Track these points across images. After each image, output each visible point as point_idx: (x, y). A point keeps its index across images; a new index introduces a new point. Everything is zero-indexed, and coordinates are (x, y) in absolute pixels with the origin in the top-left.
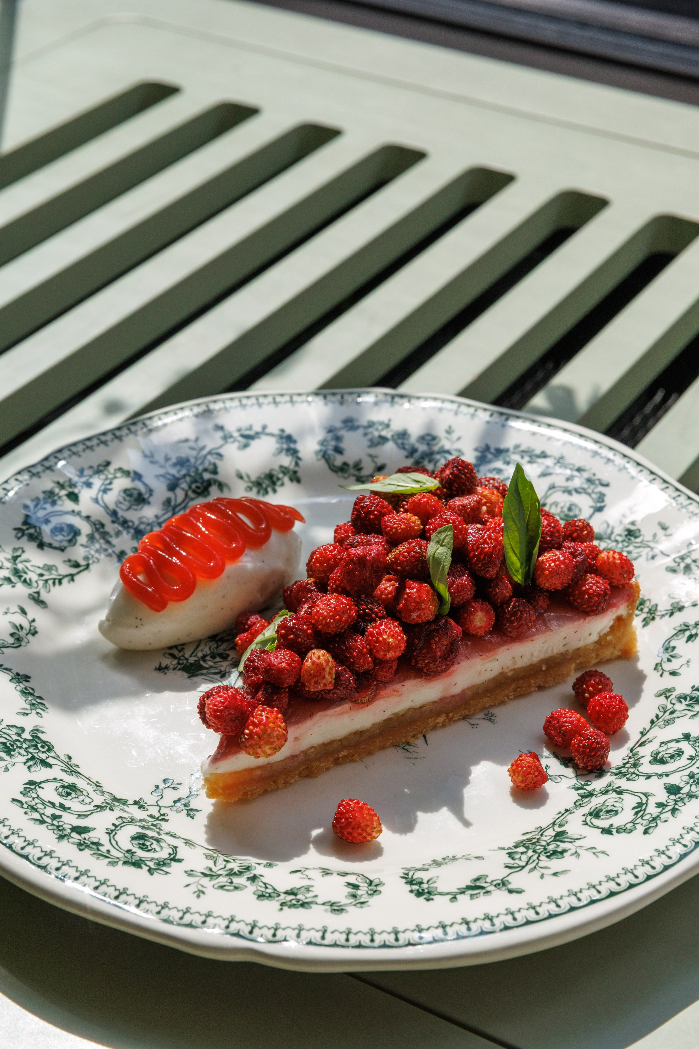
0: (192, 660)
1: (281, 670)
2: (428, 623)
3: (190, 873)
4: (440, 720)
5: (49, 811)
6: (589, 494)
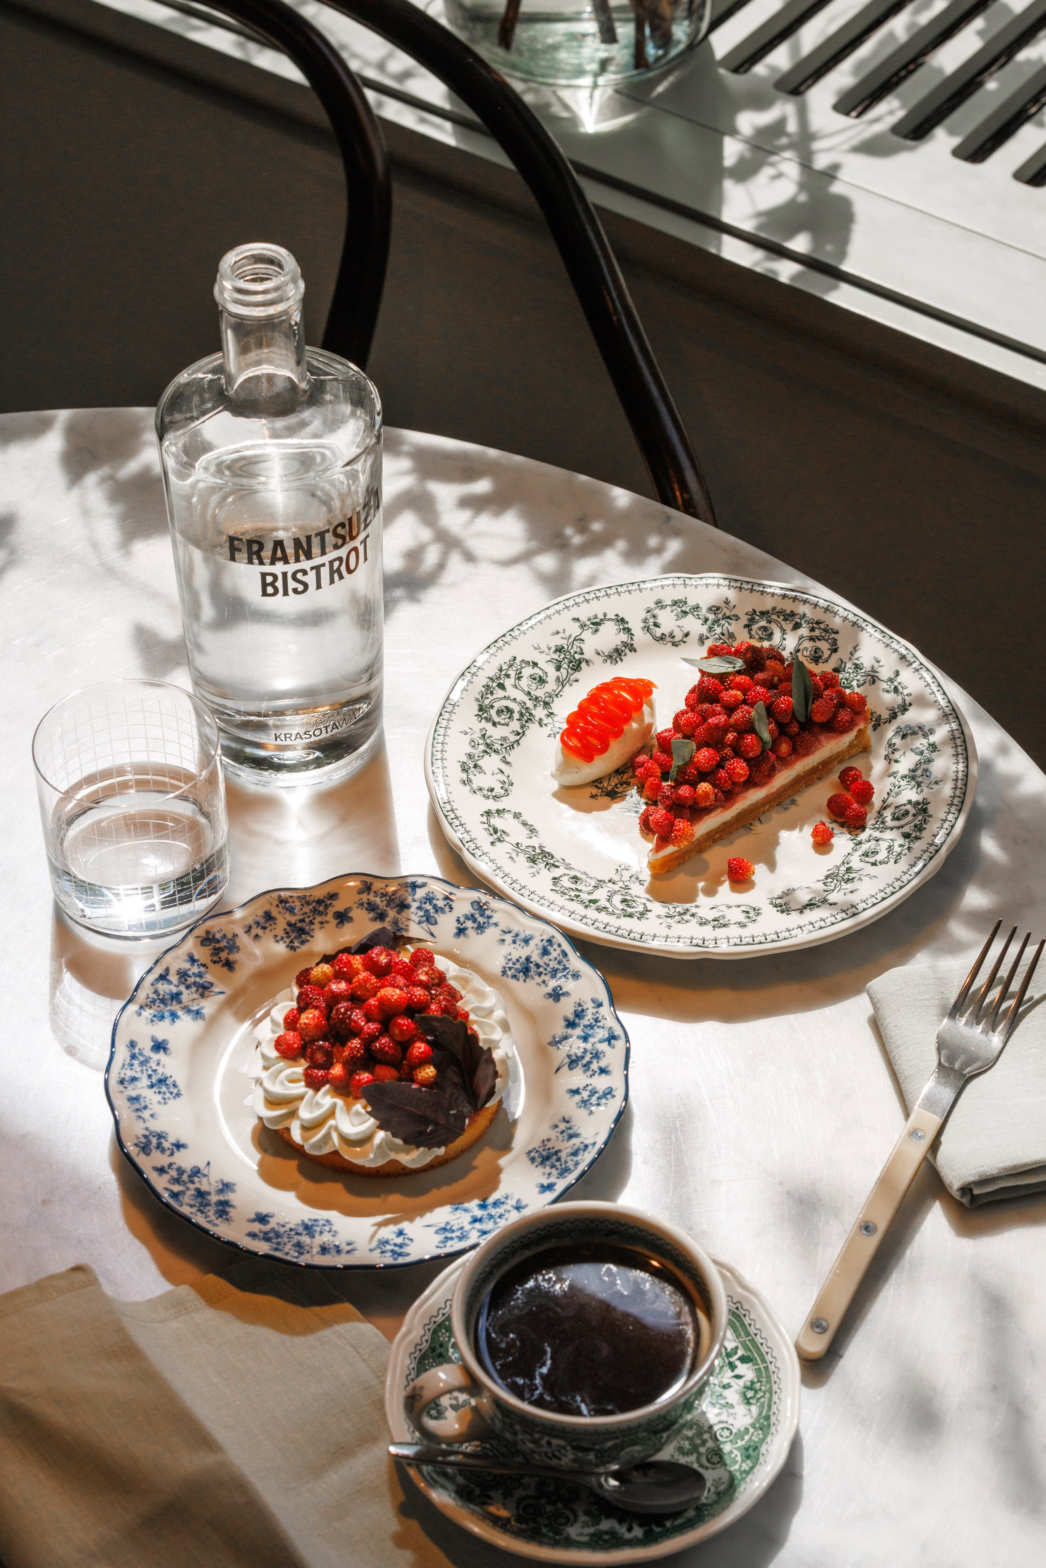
0: (610, 788)
1: (686, 798)
2: (758, 756)
3: (659, 917)
4: (767, 807)
5: (573, 893)
6: (825, 640)
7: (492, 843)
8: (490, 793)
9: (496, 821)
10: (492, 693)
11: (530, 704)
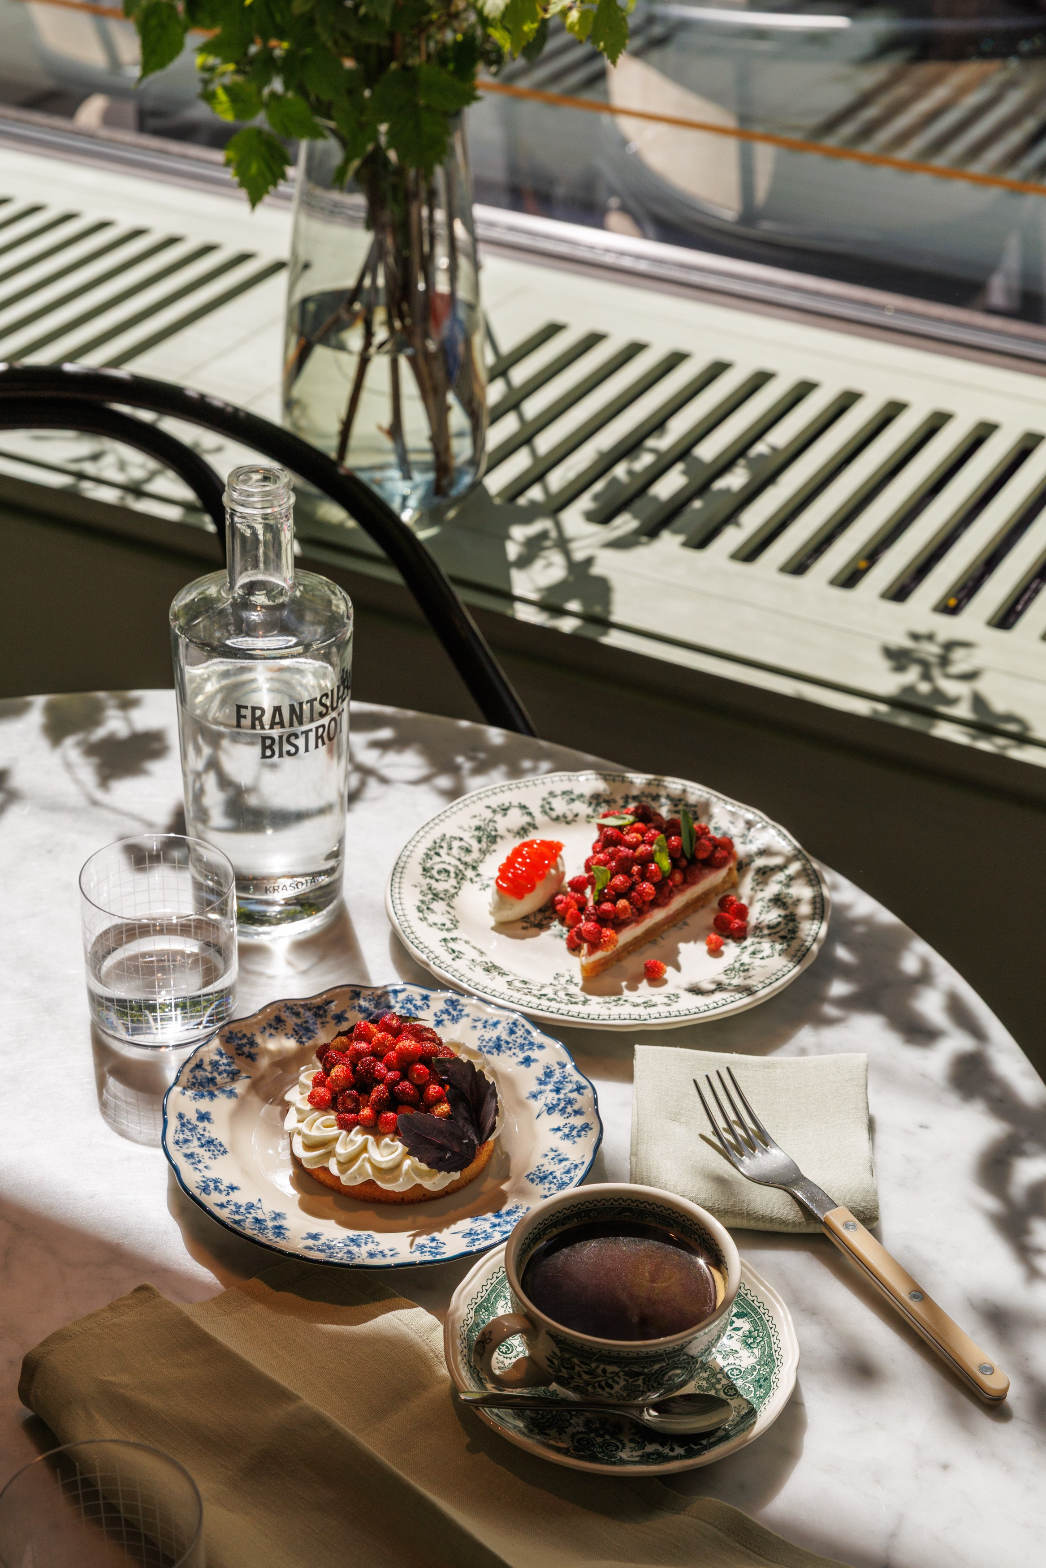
0: (536, 922)
1: (606, 912)
2: (660, 882)
4: (666, 927)
7: (453, 959)
8: (443, 927)
9: (452, 945)
10: (431, 859)
11: (461, 867)
